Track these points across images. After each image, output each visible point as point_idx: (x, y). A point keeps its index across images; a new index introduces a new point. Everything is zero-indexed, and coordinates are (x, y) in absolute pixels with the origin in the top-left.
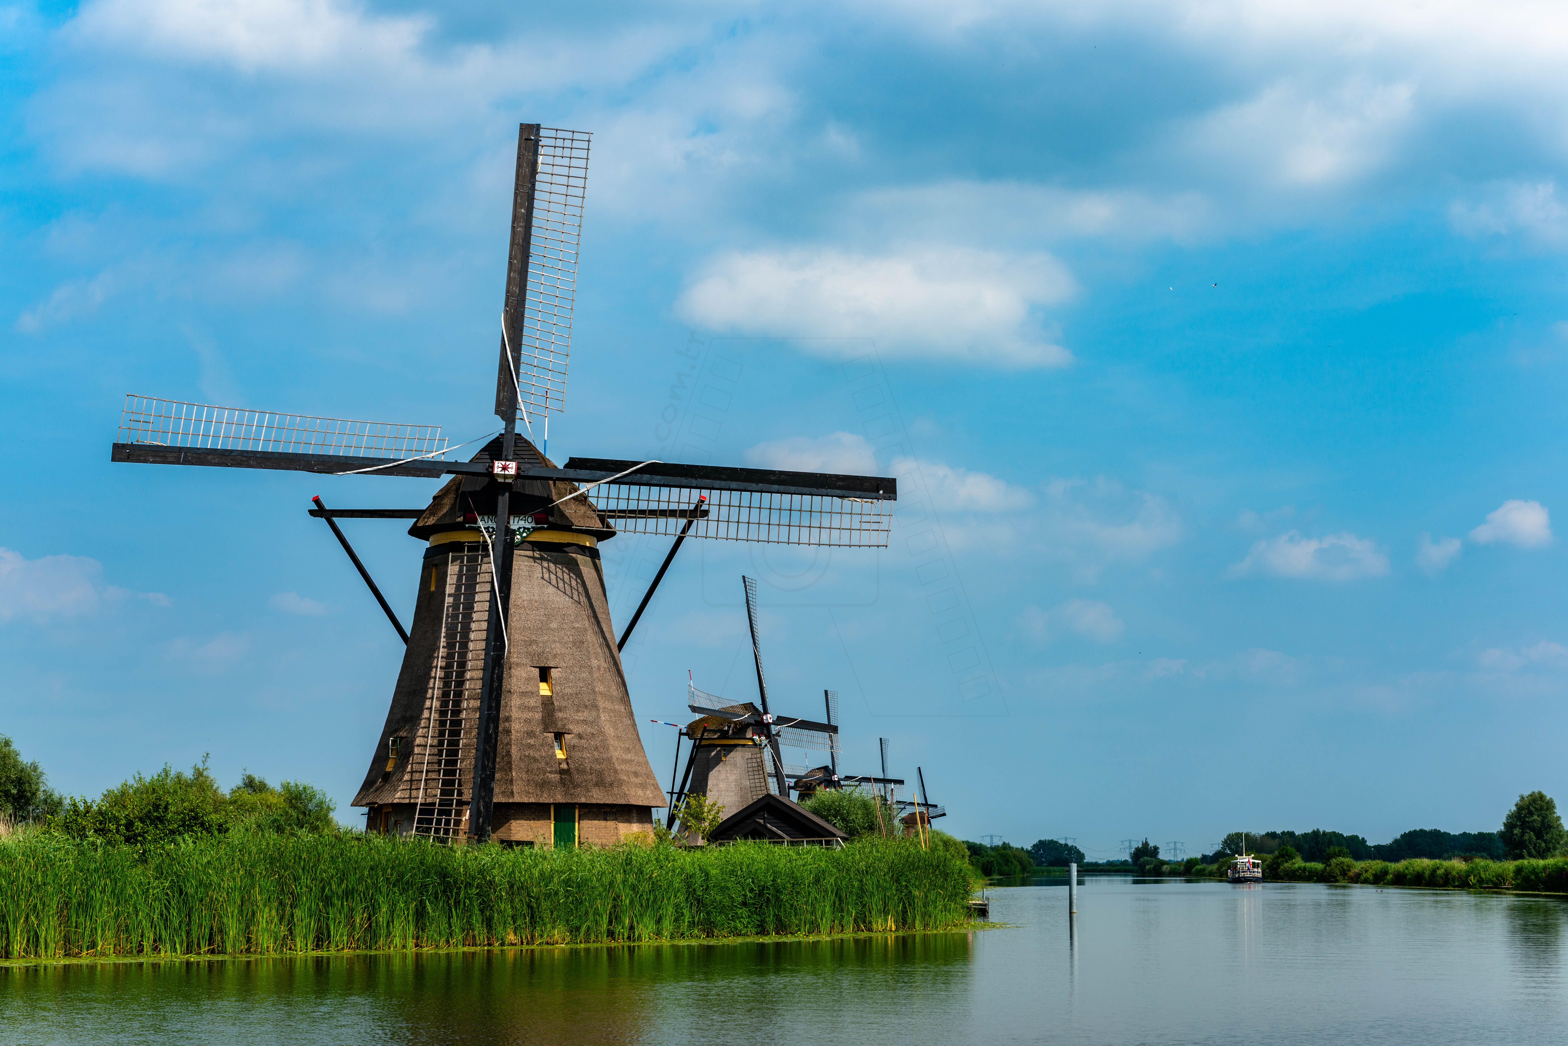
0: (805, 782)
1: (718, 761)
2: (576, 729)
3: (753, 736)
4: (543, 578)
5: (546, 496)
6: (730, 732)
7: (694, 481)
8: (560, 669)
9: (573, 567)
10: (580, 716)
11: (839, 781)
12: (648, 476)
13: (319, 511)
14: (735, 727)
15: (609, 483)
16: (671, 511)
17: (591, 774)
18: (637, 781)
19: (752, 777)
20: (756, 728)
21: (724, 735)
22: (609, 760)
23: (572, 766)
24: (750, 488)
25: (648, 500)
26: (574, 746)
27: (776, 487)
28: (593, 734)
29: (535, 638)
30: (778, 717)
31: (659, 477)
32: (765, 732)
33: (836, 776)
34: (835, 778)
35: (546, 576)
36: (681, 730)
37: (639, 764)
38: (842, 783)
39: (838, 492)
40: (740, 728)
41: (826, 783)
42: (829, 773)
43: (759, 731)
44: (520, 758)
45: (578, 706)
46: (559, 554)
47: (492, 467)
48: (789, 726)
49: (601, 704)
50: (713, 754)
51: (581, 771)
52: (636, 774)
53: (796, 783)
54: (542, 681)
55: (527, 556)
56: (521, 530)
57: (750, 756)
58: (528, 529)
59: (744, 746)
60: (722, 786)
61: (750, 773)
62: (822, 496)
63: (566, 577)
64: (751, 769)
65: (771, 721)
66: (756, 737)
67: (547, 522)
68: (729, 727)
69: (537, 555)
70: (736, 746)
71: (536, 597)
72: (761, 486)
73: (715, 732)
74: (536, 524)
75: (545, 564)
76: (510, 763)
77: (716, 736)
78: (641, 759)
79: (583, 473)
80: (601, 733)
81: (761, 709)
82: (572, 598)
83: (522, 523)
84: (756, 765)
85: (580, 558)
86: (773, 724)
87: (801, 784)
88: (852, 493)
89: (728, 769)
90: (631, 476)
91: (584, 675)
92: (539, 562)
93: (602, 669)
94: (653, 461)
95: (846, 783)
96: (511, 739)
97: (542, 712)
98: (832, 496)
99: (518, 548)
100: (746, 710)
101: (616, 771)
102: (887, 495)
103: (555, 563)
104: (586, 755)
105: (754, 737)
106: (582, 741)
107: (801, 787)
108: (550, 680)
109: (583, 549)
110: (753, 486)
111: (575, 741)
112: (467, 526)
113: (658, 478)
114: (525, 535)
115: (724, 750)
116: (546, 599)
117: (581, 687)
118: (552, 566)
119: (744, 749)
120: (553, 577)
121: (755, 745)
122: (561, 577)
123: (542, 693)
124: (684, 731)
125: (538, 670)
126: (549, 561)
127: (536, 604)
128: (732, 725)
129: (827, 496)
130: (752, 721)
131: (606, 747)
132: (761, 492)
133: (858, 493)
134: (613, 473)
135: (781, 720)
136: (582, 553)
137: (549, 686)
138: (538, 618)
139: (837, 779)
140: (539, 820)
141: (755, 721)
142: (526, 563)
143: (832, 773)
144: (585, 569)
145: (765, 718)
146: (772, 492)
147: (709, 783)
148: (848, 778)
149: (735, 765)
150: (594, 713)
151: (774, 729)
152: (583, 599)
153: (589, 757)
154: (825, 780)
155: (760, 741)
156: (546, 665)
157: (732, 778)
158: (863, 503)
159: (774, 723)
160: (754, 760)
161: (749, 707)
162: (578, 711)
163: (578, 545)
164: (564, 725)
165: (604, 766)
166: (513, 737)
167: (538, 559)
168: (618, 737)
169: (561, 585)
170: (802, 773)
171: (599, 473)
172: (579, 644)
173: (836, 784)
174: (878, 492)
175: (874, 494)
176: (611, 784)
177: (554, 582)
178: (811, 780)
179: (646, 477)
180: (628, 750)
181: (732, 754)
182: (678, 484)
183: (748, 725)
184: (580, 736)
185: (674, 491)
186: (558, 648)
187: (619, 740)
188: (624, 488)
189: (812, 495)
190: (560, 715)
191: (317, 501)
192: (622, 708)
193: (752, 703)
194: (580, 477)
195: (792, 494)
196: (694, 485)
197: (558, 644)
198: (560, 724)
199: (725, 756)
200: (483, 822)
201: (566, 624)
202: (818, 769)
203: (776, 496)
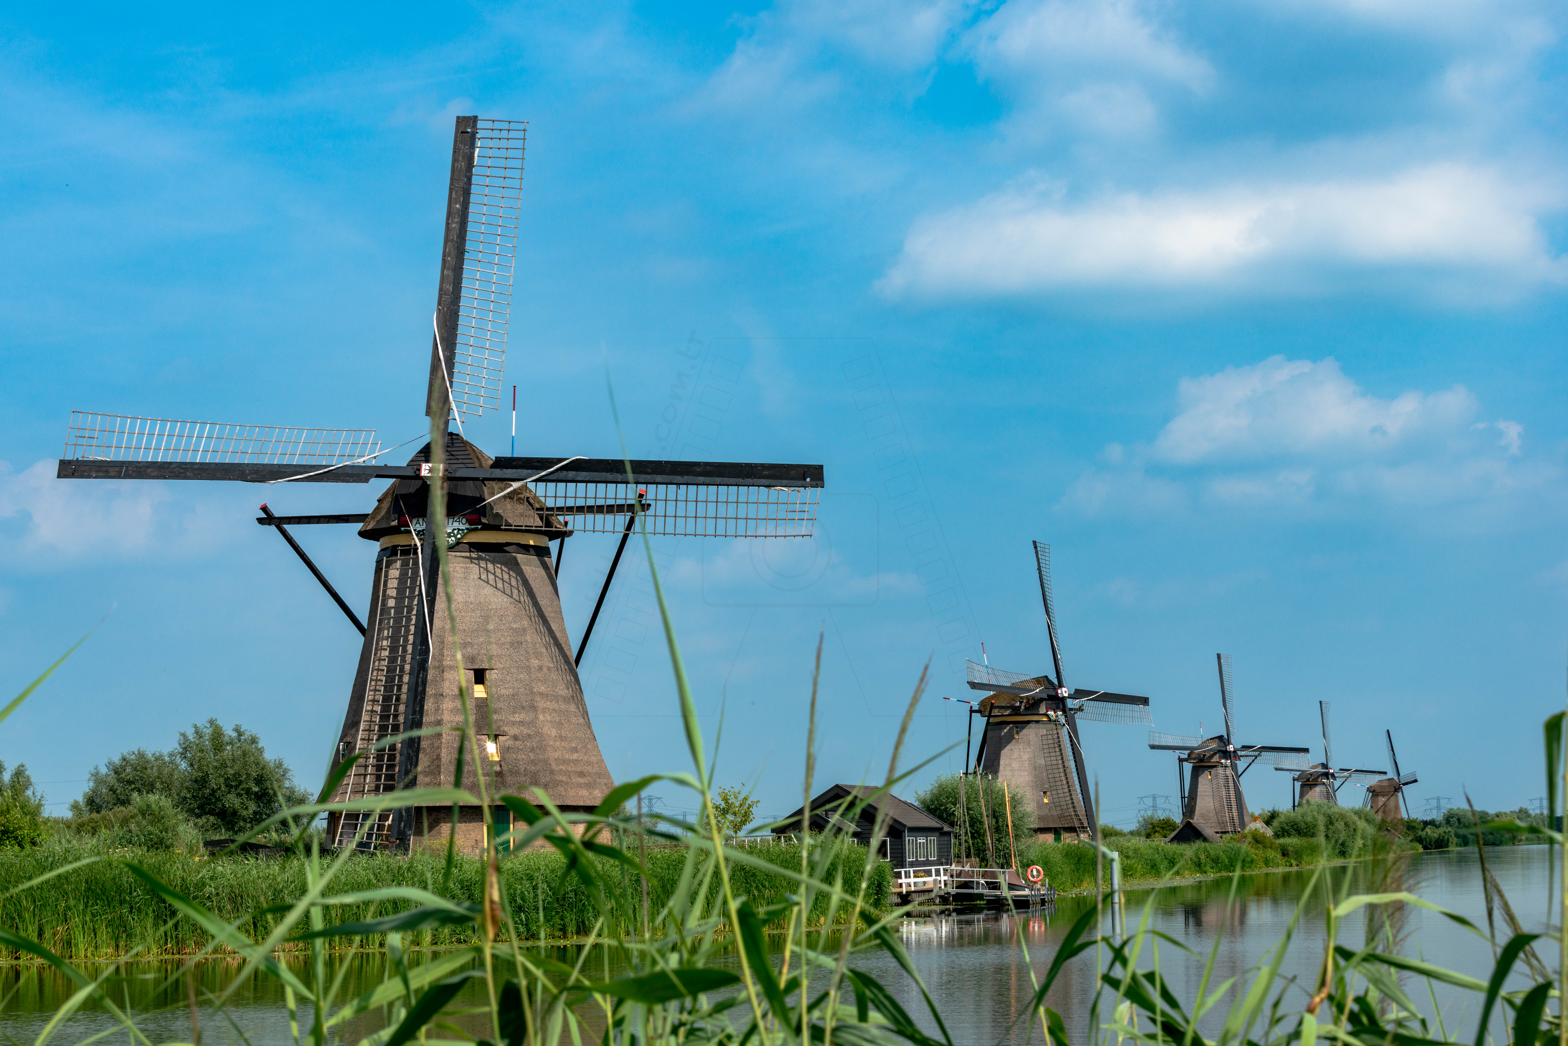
0: (1199, 754)
1: (1010, 738)
2: (512, 731)
3: (1047, 711)
4: (480, 578)
5: (478, 496)
6: (1023, 707)
7: (619, 475)
8: (496, 671)
9: (514, 566)
10: (517, 718)
11: (1235, 752)
12: (574, 473)
13: (268, 518)
14: (1028, 702)
15: (536, 481)
16: (598, 506)
17: (525, 776)
18: (581, 780)
19: (1046, 755)
20: (1050, 702)
21: (1016, 711)
22: (546, 762)
23: (505, 768)
24: (676, 482)
25: (575, 497)
26: (508, 748)
27: (701, 479)
28: (529, 735)
29: (470, 640)
30: (1076, 690)
31: (585, 473)
32: (1061, 706)
33: (1231, 746)
34: (1231, 748)
35: (484, 577)
36: (971, 707)
37: (589, 763)
38: (1239, 753)
39: (764, 481)
40: (1033, 703)
41: (1221, 754)
42: (1224, 743)
43: (1054, 706)
44: (450, 762)
45: (514, 707)
46: (497, 554)
47: (419, 470)
48: (1089, 700)
49: (541, 704)
50: (1005, 731)
51: (515, 773)
52: (581, 774)
53: (1189, 755)
54: (476, 683)
55: (463, 557)
56: (456, 532)
57: (1045, 732)
58: (462, 530)
59: (1037, 722)
60: (1015, 765)
61: (1045, 751)
62: (749, 486)
63: (506, 577)
64: (1047, 747)
65: (1066, 695)
66: (1051, 713)
67: (480, 523)
68: (1021, 703)
69: (474, 555)
70: (1028, 722)
71: (472, 599)
72: (686, 478)
73: (1006, 708)
74: (470, 525)
75: (483, 564)
76: (439, 766)
77: (1007, 712)
78: (593, 759)
79: (509, 473)
80: (539, 734)
81: (1056, 682)
82: (512, 597)
83: (456, 525)
84: (1051, 742)
85: (520, 557)
86: (1068, 698)
87: (1194, 756)
88: (778, 482)
89: (1021, 747)
90: (557, 474)
91: (522, 676)
92: (476, 562)
93: (545, 670)
94: (578, 457)
95: (1243, 753)
96: (441, 743)
97: (476, 714)
98: (759, 486)
99: (453, 550)
100: (1038, 684)
101: (552, 772)
102: (814, 483)
103: (493, 562)
104: (521, 756)
105: (1049, 713)
106: (518, 743)
107: (1194, 759)
108: (486, 682)
109: (526, 549)
110: (679, 479)
111: (510, 743)
112: (402, 529)
113: (583, 475)
114: (459, 536)
115: (1017, 727)
116: (482, 600)
117: (518, 688)
118: (490, 566)
119: (1037, 725)
120: (491, 577)
121: (1050, 720)
122: (500, 576)
123: (477, 695)
124: (976, 708)
125: (472, 672)
126: (487, 560)
127: (471, 606)
128: (1025, 701)
129: (753, 486)
130: (1045, 696)
131: (542, 748)
132: (687, 484)
133: (785, 482)
134: (539, 471)
135: (1079, 694)
136: (526, 552)
137: (485, 688)
138: (473, 620)
139: (1232, 750)
140: (470, 822)
141: (1048, 696)
142: (461, 565)
143: (1227, 743)
144: (528, 568)
145: (1059, 691)
146: (698, 484)
147: (1002, 762)
148: (1245, 748)
149: (1029, 743)
150: (531, 715)
151: (1071, 703)
152: (525, 598)
153: (523, 759)
154: (1219, 751)
155: (1057, 716)
156: (481, 667)
157: (1025, 757)
158: (790, 491)
159: (1070, 697)
160: (1050, 737)
161: (1044, 680)
162: (514, 713)
163: (518, 545)
164: (499, 727)
165: (538, 767)
166: (444, 740)
167: (475, 559)
168: (561, 737)
169: (500, 585)
170: (1194, 743)
171: (525, 472)
172: (516, 645)
173: (1232, 755)
174: (805, 480)
175: (801, 482)
176: (546, 785)
177: (492, 582)
178: (1205, 751)
179: (571, 474)
180: (575, 750)
181: (1025, 732)
182: (603, 480)
183: (1041, 700)
184: (515, 738)
185: (602, 486)
186: (494, 650)
187: (562, 740)
188: (551, 485)
189: (738, 486)
190: (495, 717)
191: (264, 509)
192: (572, 708)
193: (1046, 677)
194: (507, 476)
195: (718, 485)
196: (620, 480)
197: (494, 646)
198: (494, 727)
199: (1018, 733)
200: (405, 826)
201: (504, 624)
202: (1211, 739)
203: (702, 488)
